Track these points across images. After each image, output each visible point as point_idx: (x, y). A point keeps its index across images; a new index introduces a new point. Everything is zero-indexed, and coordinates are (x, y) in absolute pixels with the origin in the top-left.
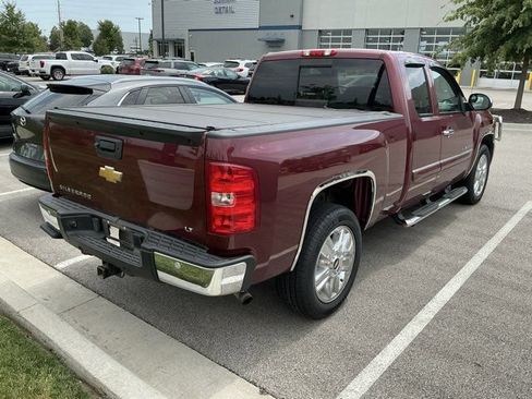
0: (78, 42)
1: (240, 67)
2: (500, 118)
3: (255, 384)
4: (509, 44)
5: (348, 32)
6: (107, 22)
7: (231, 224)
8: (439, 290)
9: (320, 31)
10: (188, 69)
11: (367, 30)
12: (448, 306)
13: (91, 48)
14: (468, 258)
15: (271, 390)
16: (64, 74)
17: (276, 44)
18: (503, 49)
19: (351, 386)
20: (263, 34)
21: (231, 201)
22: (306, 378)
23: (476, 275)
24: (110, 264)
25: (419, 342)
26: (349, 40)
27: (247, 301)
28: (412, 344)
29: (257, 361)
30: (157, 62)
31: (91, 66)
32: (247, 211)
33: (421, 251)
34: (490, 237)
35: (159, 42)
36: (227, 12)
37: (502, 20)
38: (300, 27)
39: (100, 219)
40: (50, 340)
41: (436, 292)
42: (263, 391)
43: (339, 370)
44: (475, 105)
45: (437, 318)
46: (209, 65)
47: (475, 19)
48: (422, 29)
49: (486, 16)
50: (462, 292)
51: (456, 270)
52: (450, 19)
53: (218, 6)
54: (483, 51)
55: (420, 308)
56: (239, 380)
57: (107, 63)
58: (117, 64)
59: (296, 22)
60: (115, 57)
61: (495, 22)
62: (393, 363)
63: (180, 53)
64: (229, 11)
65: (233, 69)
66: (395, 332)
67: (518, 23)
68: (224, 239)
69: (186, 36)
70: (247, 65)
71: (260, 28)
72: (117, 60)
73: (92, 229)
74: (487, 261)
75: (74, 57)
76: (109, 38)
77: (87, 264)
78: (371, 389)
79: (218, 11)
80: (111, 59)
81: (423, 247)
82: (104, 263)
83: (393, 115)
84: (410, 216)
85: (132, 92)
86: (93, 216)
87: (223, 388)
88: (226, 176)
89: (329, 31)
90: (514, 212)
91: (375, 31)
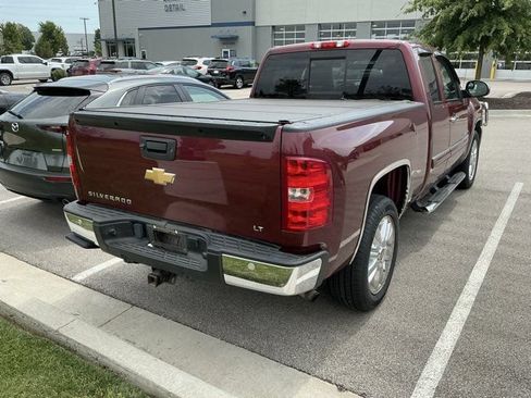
0: (19, 45)
1: (198, 65)
2: (486, 104)
3: (330, 382)
4: (466, 34)
5: (301, 27)
6: (49, 23)
7: (307, 220)
8: (470, 272)
9: (273, 27)
10: (146, 68)
11: (319, 25)
12: (484, 288)
13: (33, 50)
14: (484, 240)
15: (348, 386)
16: (12, 78)
17: (230, 41)
18: (460, 39)
19: (424, 374)
20: (217, 31)
21: (307, 196)
22: (378, 371)
23: (497, 256)
24: (162, 271)
25: (471, 325)
26: (302, 35)
27: (315, 298)
28: (465, 328)
29: (323, 358)
30: (113, 63)
31: (41, 70)
32: (322, 205)
33: (437, 236)
34: (496, 218)
35: (107, 42)
36: (177, 9)
37: (459, 12)
38: (253, 24)
39: (144, 225)
40: (103, 357)
41: (468, 276)
42: (341, 388)
43: (406, 360)
44: (471, 92)
45: (479, 299)
46: (165, 63)
47: (432, 11)
48: (373, 23)
49: (443, 8)
50: (491, 272)
51: (478, 253)
52: (410, 11)
53: (168, 4)
54: (442, 42)
55: (460, 292)
56: (312, 379)
57: (56, 65)
58: (67, 66)
59: (248, 19)
60: (64, 59)
61: (452, 14)
62: (455, 348)
63: (130, 52)
64: (179, 8)
65: (192, 67)
66: (445, 317)
67: (474, 12)
68: (299, 236)
69: (136, 35)
70: (205, 63)
71: (213, 25)
72: (66, 62)
73: (133, 235)
74: (502, 242)
75: (21, 60)
76: (52, 41)
77: (108, 274)
78: (445, 375)
79: (169, 9)
80: (60, 61)
81: (437, 232)
82: (154, 269)
83: (416, 104)
84: (430, 203)
85: (130, 91)
86: (134, 222)
87: (299, 389)
88: (300, 170)
89: (282, 27)
90: (508, 194)
91: (327, 26)
